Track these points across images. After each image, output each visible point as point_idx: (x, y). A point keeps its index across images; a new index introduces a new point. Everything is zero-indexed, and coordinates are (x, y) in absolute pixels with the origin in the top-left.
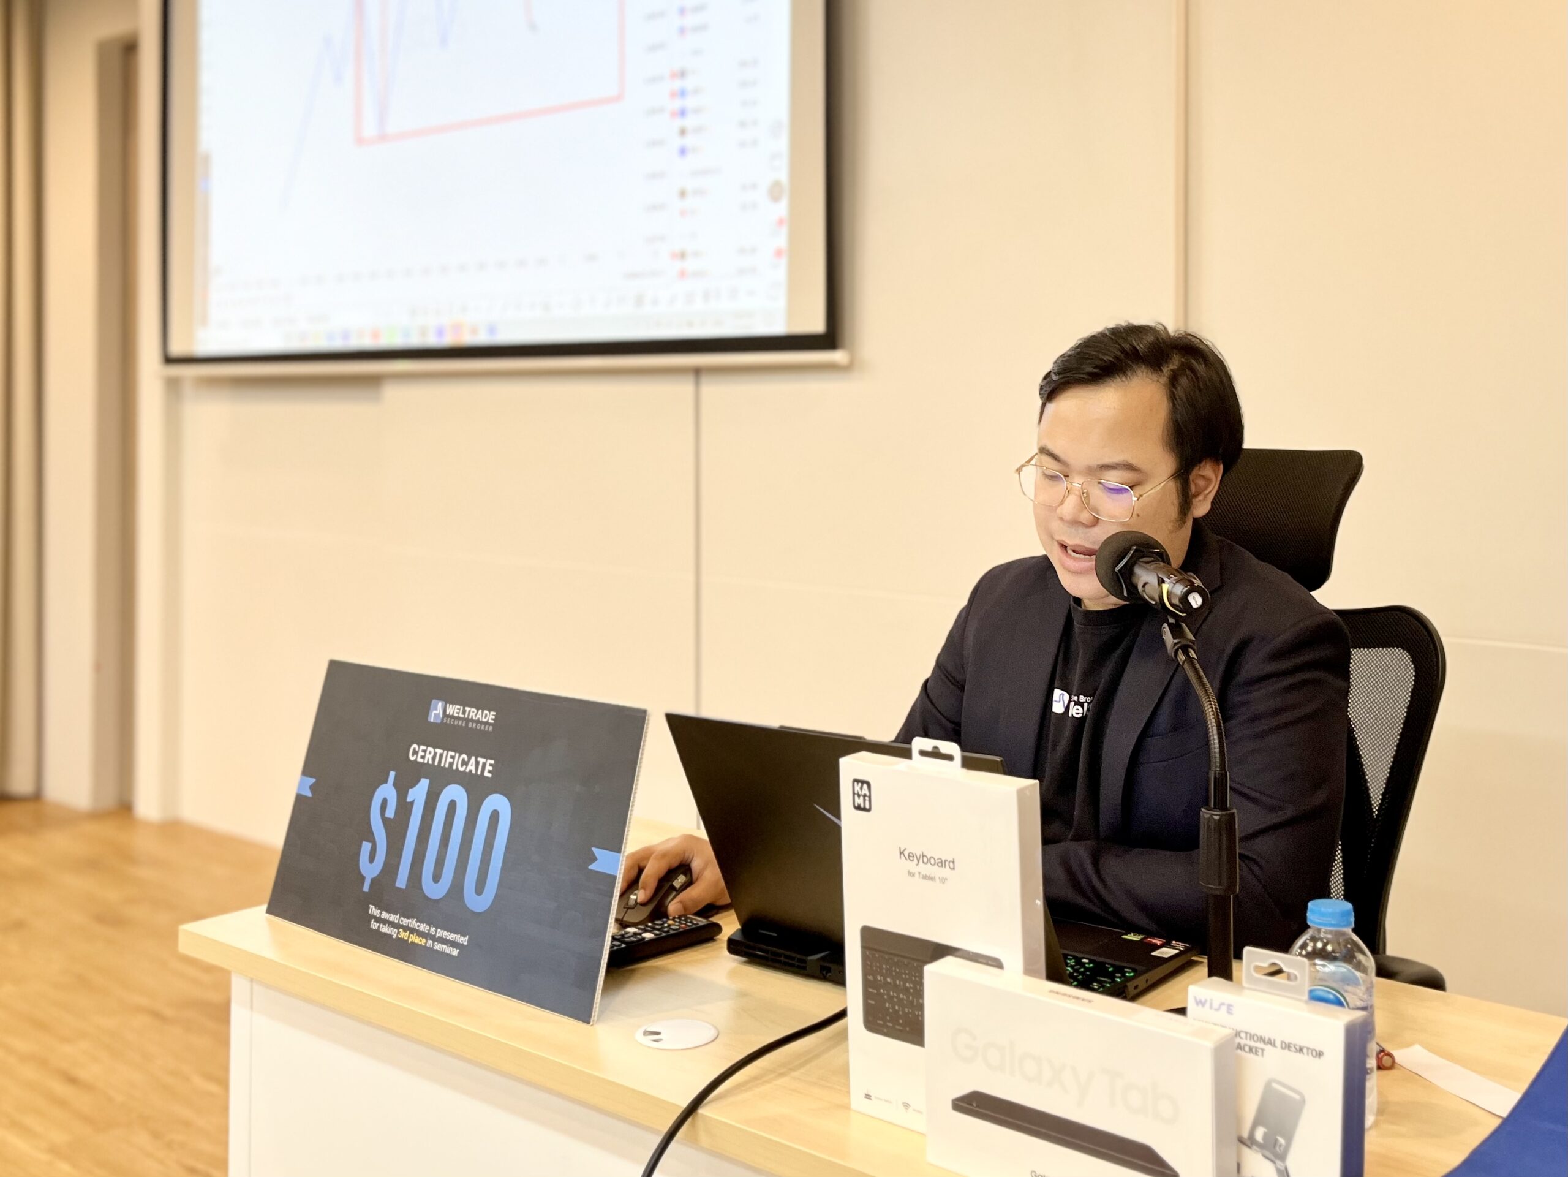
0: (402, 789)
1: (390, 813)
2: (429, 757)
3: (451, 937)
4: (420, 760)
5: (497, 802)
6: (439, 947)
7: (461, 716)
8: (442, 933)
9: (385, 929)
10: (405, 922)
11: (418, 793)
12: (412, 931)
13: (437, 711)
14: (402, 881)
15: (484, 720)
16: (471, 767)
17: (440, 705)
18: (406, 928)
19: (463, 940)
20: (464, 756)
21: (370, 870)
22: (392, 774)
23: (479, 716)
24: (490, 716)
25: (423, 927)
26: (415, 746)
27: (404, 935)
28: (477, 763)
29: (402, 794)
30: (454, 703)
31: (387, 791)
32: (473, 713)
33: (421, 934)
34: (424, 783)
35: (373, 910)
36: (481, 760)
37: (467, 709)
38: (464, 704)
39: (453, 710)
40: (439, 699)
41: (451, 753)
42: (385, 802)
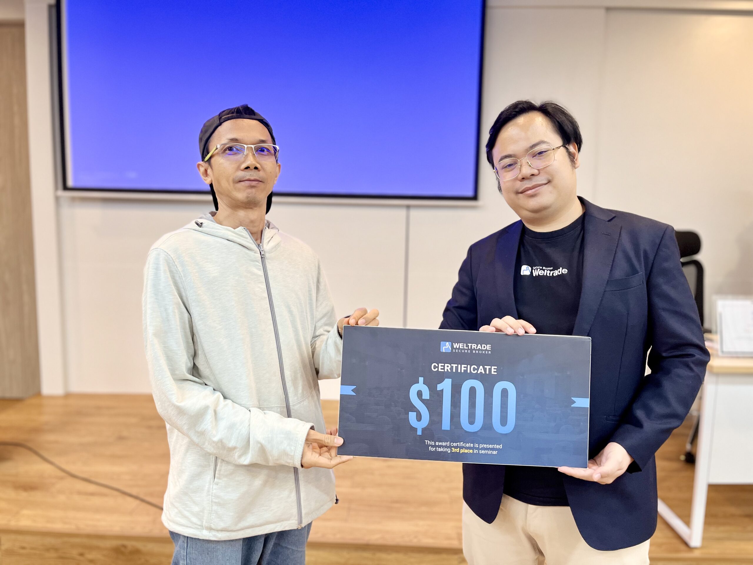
0: (432, 385)
1: (426, 397)
2: (447, 369)
3: (490, 447)
4: (441, 370)
5: (505, 385)
7: (466, 348)
8: (483, 446)
9: (441, 450)
10: (455, 444)
11: (446, 386)
13: (446, 347)
14: (446, 427)
15: (484, 349)
16: (481, 371)
17: (447, 344)
18: (456, 447)
19: (500, 447)
20: (474, 366)
21: (419, 425)
22: (421, 379)
24: (488, 347)
25: (469, 445)
26: (435, 364)
28: (485, 369)
30: (458, 342)
31: (419, 387)
34: (448, 381)
35: (429, 443)
36: (487, 367)
37: (470, 345)
38: (465, 342)
39: (459, 346)
40: (446, 341)
41: (464, 366)
42: (419, 392)
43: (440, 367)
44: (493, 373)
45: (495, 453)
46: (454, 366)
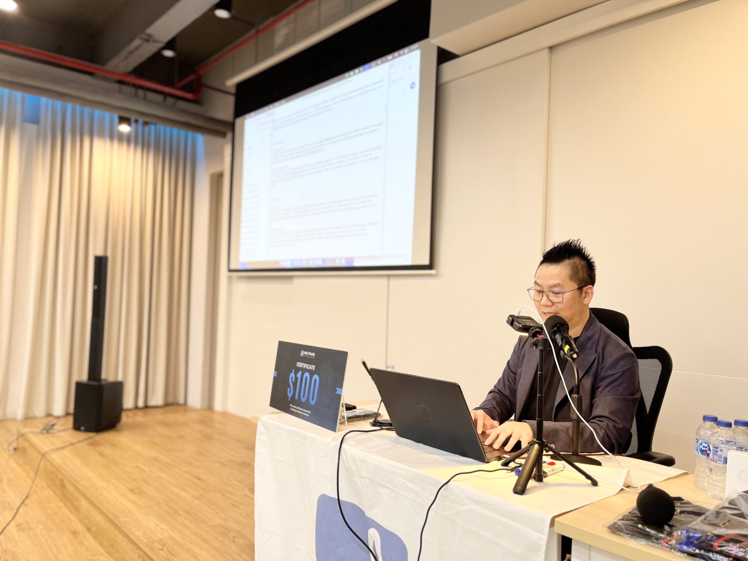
0: (296, 373)
1: (293, 380)
2: (301, 365)
3: (307, 411)
4: (299, 366)
5: (316, 377)
6: (305, 414)
7: (308, 354)
8: (305, 411)
9: (294, 410)
10: (298, 408)
11: (299, 375)
12: (299, 410)
13: (303, 353)
14: (296, 398)
15: (313, 355)
16: (310, 368)
17: (303, 352)
18: (298, 410)
19: (310, 412)
20: (309, 365)
21: (290, 395)
22: (293, 370)
23: (311, 354)
24: (314, 354)
25: (301, 409)
26: (298, 363)
27: (298, 411)
28: (311, 367)
29: (296, 375)
30: (306, 351)
31: (292, 375)
32: (310, 354)
33: (301, 411)
34: (300, 372)
35: (291, 405)
36: (312, 366)
37: (309, 353)
38: (308, 351)
39: (306, 353)
40: (303, 350)
41: (306, 364)
42: (292, 377)
43: (299, 365)
44: (314, 370)
45: (308, 415)
46: (303, 364)
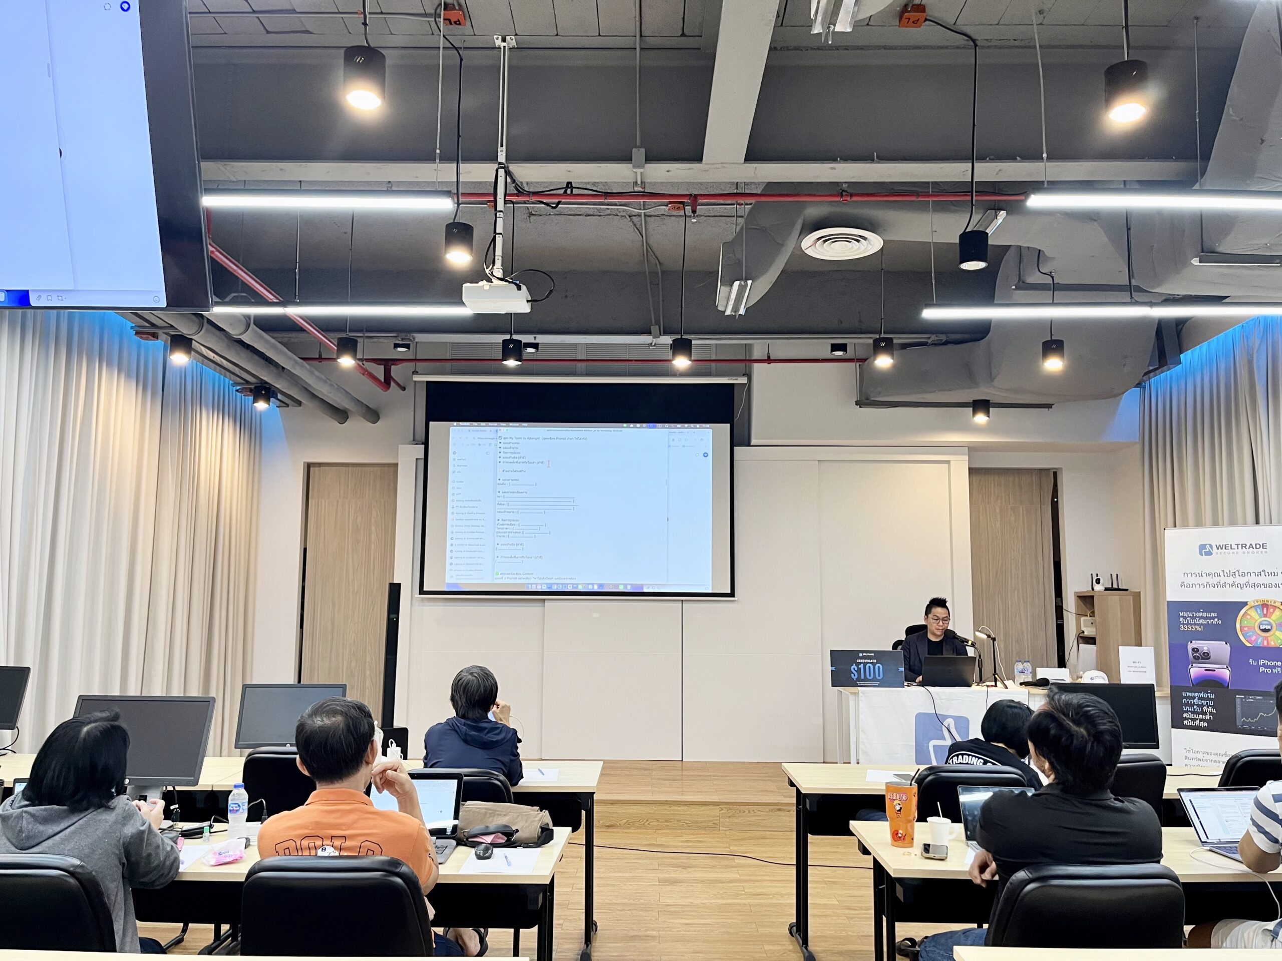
2: (862, 661)
5: (879, 665)
7: (867, 655)
11: (861, 666)
12: (867, 684)
13: (861, 655)
14: (862, 678)
19: (878, 683)
23: (871, 654)
26: (857, 660)
28: (873, 661)
29: (858, 667)
30: (864, 653)
33: (870, 683)
40: (861, 653)
41: (866, 660)
